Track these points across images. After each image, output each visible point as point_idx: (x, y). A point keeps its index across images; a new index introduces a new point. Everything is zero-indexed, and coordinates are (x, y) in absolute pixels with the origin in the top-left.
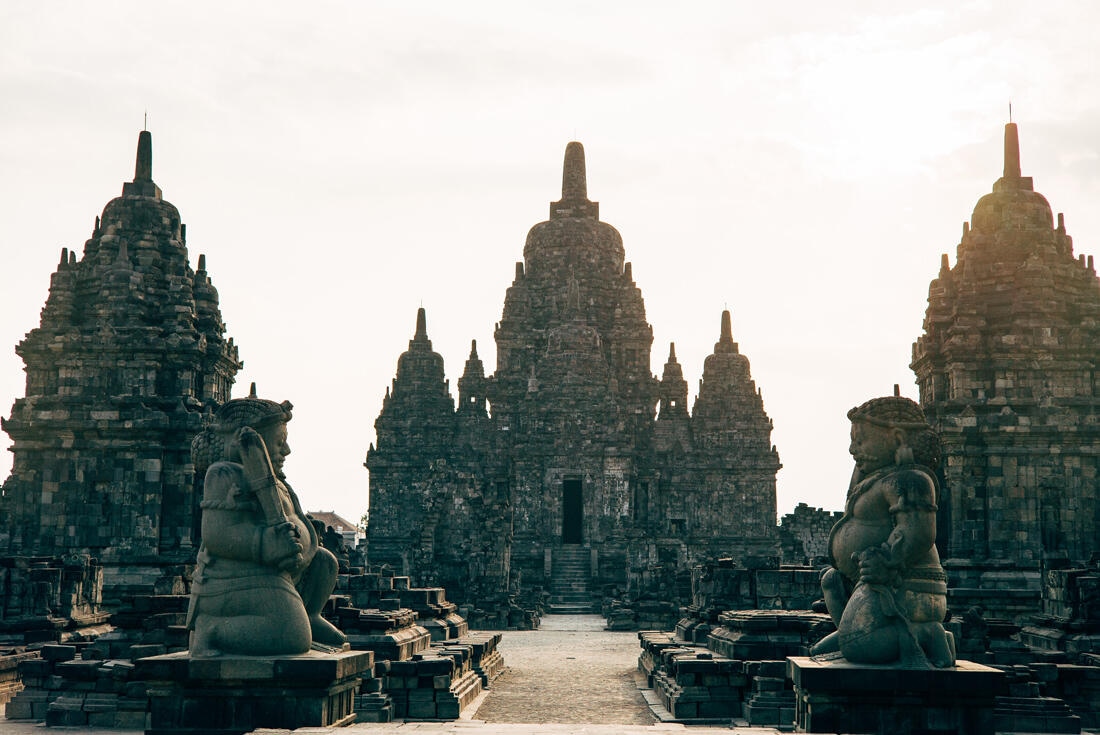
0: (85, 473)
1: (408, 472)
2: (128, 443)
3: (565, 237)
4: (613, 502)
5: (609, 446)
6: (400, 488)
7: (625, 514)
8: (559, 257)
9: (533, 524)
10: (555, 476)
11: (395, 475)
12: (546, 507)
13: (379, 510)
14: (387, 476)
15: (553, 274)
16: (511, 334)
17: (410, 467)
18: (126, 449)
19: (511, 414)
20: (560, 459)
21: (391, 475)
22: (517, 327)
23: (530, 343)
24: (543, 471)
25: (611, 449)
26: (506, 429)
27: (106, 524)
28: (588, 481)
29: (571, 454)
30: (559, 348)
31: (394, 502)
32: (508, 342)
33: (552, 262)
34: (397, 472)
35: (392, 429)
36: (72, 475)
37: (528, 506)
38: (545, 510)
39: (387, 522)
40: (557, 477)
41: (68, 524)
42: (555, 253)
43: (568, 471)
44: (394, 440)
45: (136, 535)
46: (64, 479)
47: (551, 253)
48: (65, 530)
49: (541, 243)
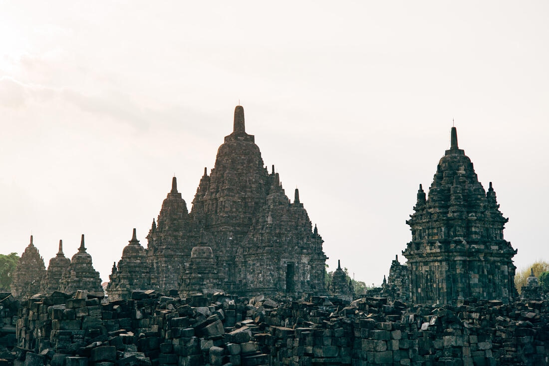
0: (487, 271)
1: (182, 257)
2: (498, 259)
3: (247, 151)
4: (304, 274)
5: (304, 249)
6: (178, 265)
7: (309, 279)
8: (245, 159)
9: (275, 285)
10: (284, 263)
11: (176, 259)
12: (281, 276)
13: (169, 276)
14: (173, 259)
15: (244, 167)
16: (233, 194)
17: (184, 255)
18: (498, 262)
19: (233, 232)
20: (287, 255)
21: (174, 259)
22: (235, 191)
23: (240, 199)
24: (279, 260)
25: (305, 251)
26: (231, 238)
27: (494, 292)
28: (297, 265)
29: (290, 253)
30: (277, 204)
31: (175, 272)
32: (231, 198)
33: (241, 161)
34: (177, 257)
35: (173, 236)
36: (483, 272)
37: (272, 276)
38: (279, 278)
39: (172, 282)
40: (285, 263)
41: (483, 292)
42: (243, 157)
43: (289, 260)
44: (174, 242)
45: (503, 296)
46: (481, 273)
47: (240, 157)
48: (483, 294)
49: (235, 152)
